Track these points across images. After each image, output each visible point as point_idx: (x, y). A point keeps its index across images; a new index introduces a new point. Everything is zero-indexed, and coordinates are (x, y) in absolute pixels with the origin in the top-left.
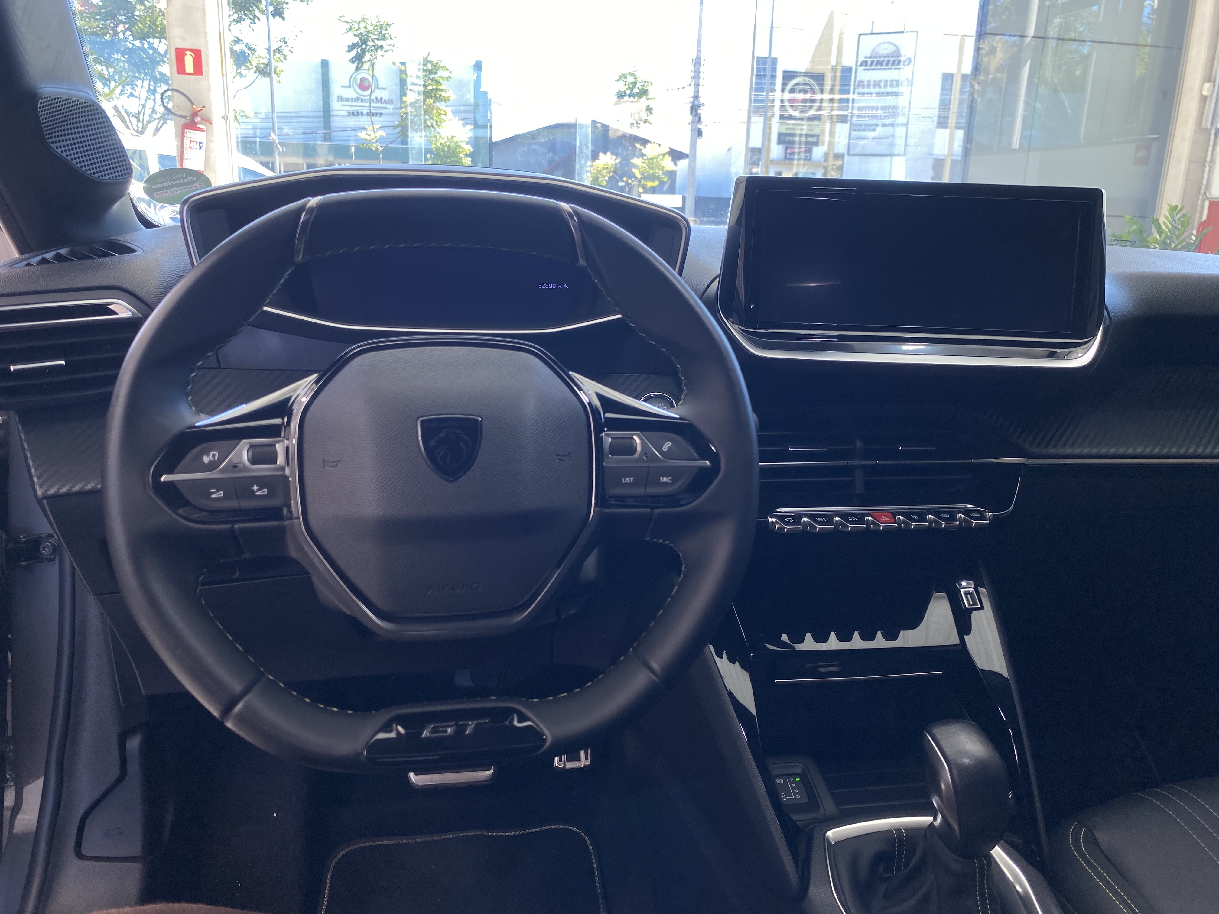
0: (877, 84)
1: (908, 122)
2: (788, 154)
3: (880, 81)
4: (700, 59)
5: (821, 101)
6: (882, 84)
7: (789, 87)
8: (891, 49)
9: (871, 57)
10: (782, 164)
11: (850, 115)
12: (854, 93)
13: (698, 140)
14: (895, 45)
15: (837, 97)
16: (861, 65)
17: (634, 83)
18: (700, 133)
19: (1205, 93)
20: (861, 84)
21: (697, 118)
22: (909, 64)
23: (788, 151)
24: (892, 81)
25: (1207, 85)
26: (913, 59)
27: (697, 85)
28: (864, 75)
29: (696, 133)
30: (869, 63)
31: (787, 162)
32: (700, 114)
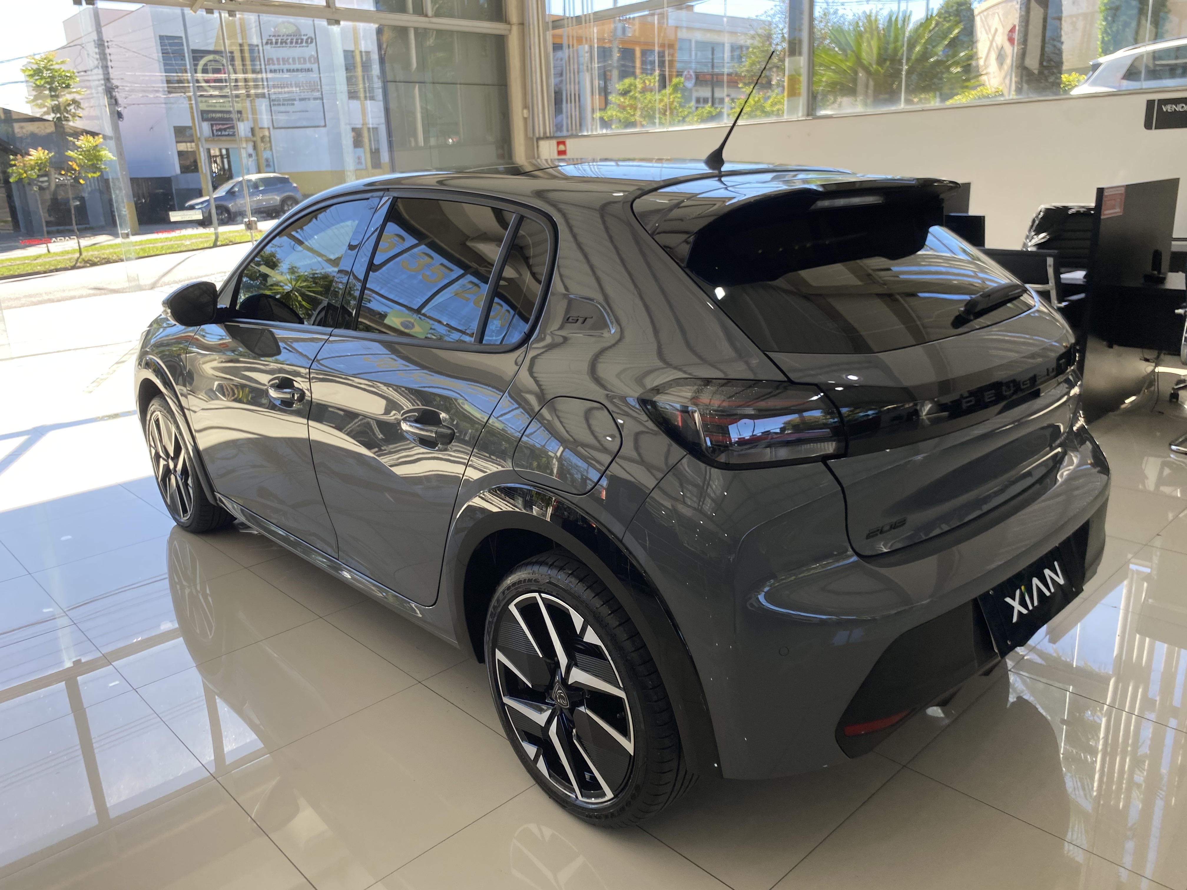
0: (285, 61)
1: (322, 95)
2: (215, 131)
3: (288, 59)
4: (103, 41)
5: (236, 80)
6: (291, 60)
7: (200, 68)
8: (291, 30)
9: (274, 36)
10: (211, 141)
11: (267, 93)
12: (266, 72)
13: (120, 122)
14: (296, 26)
15: (250, 76)
16: (267, 43)
17: (53, 78)
18: (120, 115)
19: (525, 116)
20: (270, 61)
21: (113, 101)
22: (311, 42)
23: (214, 128)
24: (299, 58)
25: (525, 111)
26: (313, 37)
27: (105, 68)
28: (271, 52)
29: (116, 116)
30: (274, 41)
31: (216, 138)
32: (115, 96)
